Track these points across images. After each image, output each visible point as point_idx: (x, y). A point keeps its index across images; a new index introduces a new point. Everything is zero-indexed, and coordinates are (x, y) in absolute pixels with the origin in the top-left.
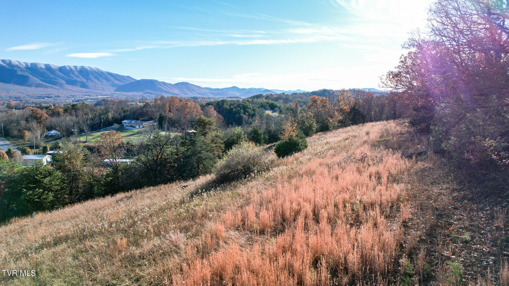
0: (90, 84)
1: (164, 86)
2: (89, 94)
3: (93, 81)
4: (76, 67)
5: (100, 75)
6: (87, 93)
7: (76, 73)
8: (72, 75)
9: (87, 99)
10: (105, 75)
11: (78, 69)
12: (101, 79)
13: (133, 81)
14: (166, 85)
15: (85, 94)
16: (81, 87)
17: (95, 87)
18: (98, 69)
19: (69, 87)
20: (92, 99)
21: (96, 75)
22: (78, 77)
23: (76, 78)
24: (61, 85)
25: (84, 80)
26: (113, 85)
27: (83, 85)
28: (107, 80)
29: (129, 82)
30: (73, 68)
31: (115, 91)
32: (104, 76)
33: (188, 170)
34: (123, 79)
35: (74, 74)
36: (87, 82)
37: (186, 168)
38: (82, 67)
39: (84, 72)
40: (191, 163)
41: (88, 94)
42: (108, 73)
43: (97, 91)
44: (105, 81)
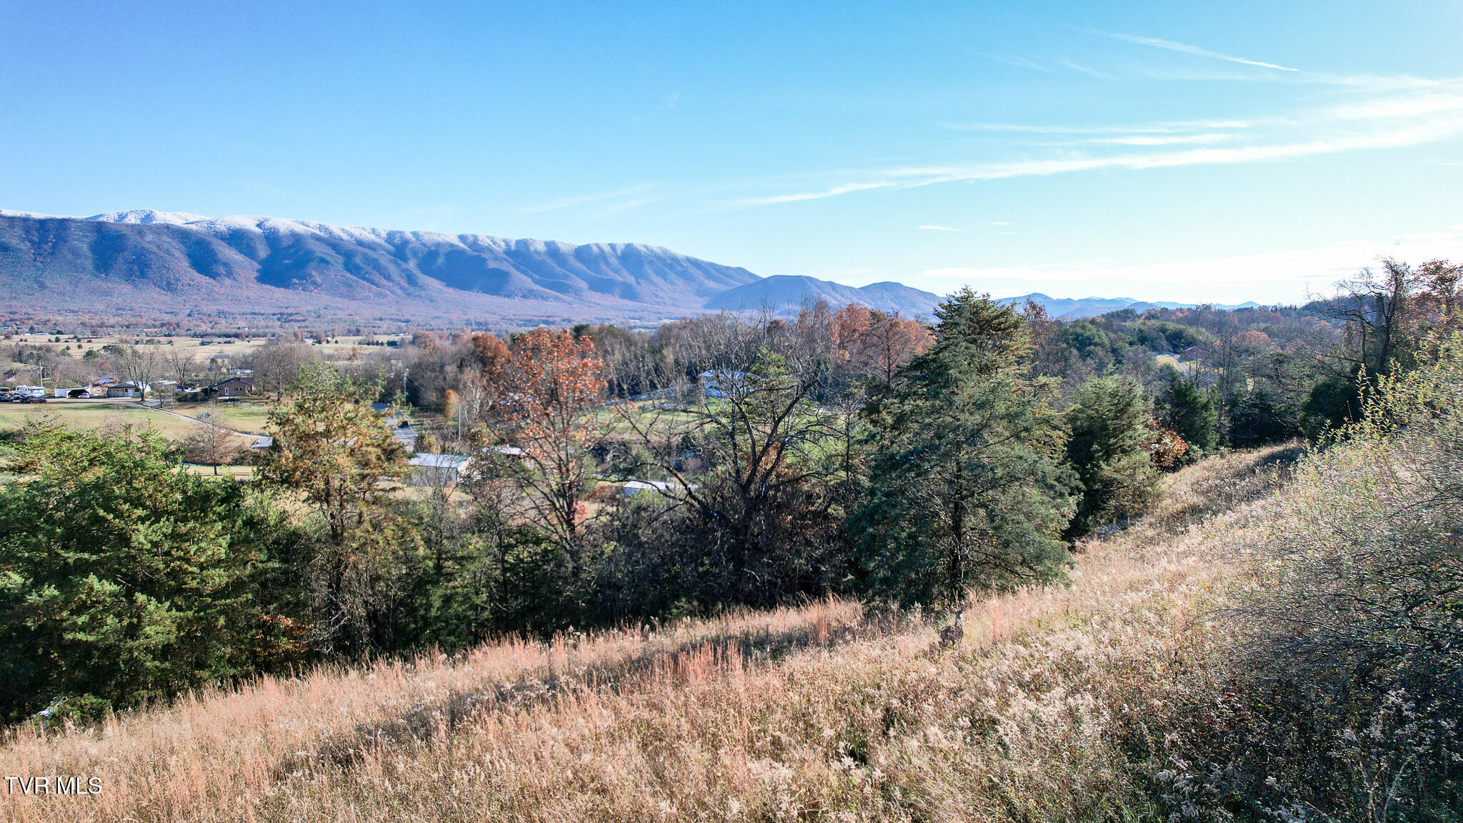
33: (896, 539)
37: (881, 529)
40: (914, 502)
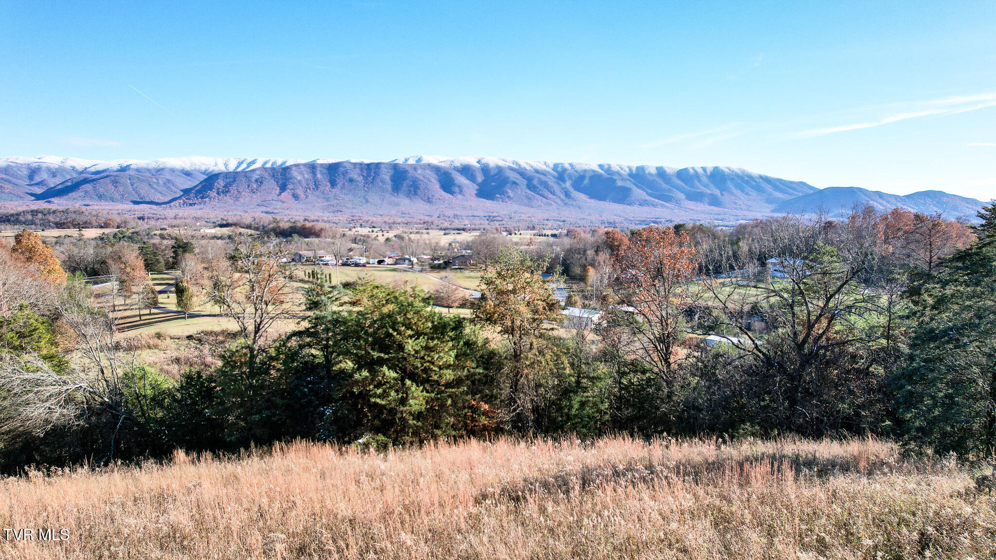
0: (726, 198)
1: (880, 201)
2: (723, 216)
3: (733, 194)
4: (704, 169)
5: (747, 182)
6: (718, 214)
7: (704, 179)
8: (697, 183)
9: (718, 226)
10: (755, 181)
11: (709, 173)
12: (748, 189)
13: (811, 192)
14: (883, 199)
15: (717, 217)
16: (711, 204)
17: (735, 203)
18: (743, 172)
19: (691, 205)
20: (726, 226)
21: (739, 181)
22: (706, 186)
23: (703, 189)
24: (677, 202)
25: (717, 192)
26: (769, 201)
27: (715, 202)
28: (758, 189)
29: (801, 194)
30: (700, 171)
31: (773, 211)
32: (754, 183)
34: (790, 188)
35: (700, 181)
36: (722, 195)
38: (716, 169)
39: (718, 177)
41: (720, 217)
42: (761, 177)
43: (738, 212)
44: (754, 194)
